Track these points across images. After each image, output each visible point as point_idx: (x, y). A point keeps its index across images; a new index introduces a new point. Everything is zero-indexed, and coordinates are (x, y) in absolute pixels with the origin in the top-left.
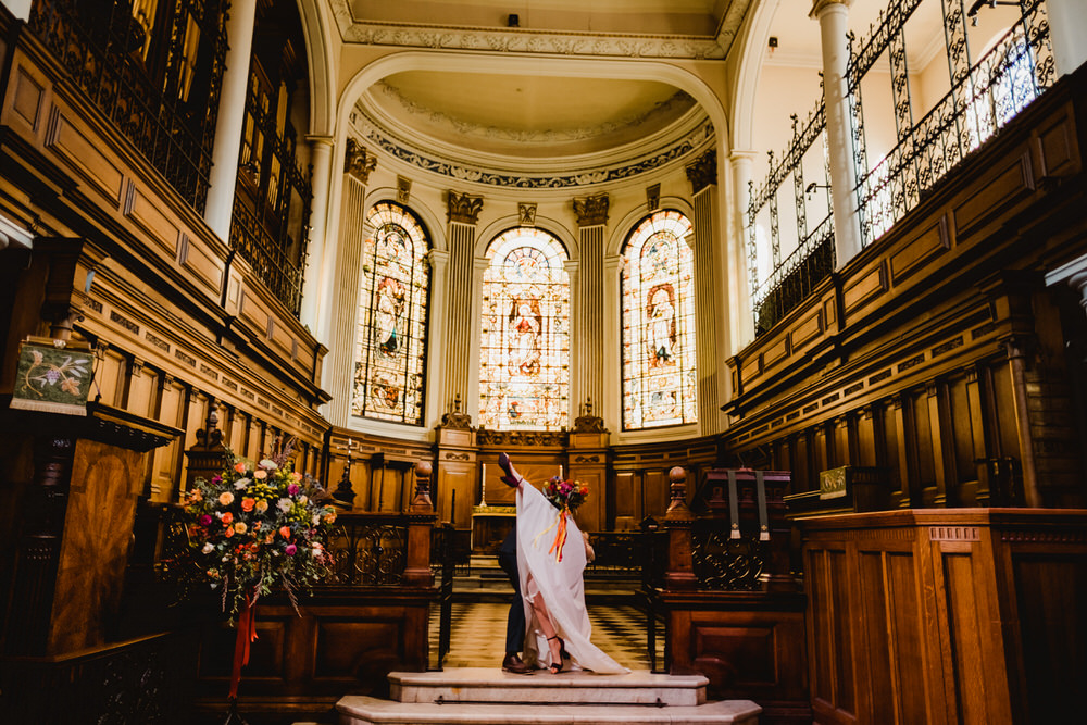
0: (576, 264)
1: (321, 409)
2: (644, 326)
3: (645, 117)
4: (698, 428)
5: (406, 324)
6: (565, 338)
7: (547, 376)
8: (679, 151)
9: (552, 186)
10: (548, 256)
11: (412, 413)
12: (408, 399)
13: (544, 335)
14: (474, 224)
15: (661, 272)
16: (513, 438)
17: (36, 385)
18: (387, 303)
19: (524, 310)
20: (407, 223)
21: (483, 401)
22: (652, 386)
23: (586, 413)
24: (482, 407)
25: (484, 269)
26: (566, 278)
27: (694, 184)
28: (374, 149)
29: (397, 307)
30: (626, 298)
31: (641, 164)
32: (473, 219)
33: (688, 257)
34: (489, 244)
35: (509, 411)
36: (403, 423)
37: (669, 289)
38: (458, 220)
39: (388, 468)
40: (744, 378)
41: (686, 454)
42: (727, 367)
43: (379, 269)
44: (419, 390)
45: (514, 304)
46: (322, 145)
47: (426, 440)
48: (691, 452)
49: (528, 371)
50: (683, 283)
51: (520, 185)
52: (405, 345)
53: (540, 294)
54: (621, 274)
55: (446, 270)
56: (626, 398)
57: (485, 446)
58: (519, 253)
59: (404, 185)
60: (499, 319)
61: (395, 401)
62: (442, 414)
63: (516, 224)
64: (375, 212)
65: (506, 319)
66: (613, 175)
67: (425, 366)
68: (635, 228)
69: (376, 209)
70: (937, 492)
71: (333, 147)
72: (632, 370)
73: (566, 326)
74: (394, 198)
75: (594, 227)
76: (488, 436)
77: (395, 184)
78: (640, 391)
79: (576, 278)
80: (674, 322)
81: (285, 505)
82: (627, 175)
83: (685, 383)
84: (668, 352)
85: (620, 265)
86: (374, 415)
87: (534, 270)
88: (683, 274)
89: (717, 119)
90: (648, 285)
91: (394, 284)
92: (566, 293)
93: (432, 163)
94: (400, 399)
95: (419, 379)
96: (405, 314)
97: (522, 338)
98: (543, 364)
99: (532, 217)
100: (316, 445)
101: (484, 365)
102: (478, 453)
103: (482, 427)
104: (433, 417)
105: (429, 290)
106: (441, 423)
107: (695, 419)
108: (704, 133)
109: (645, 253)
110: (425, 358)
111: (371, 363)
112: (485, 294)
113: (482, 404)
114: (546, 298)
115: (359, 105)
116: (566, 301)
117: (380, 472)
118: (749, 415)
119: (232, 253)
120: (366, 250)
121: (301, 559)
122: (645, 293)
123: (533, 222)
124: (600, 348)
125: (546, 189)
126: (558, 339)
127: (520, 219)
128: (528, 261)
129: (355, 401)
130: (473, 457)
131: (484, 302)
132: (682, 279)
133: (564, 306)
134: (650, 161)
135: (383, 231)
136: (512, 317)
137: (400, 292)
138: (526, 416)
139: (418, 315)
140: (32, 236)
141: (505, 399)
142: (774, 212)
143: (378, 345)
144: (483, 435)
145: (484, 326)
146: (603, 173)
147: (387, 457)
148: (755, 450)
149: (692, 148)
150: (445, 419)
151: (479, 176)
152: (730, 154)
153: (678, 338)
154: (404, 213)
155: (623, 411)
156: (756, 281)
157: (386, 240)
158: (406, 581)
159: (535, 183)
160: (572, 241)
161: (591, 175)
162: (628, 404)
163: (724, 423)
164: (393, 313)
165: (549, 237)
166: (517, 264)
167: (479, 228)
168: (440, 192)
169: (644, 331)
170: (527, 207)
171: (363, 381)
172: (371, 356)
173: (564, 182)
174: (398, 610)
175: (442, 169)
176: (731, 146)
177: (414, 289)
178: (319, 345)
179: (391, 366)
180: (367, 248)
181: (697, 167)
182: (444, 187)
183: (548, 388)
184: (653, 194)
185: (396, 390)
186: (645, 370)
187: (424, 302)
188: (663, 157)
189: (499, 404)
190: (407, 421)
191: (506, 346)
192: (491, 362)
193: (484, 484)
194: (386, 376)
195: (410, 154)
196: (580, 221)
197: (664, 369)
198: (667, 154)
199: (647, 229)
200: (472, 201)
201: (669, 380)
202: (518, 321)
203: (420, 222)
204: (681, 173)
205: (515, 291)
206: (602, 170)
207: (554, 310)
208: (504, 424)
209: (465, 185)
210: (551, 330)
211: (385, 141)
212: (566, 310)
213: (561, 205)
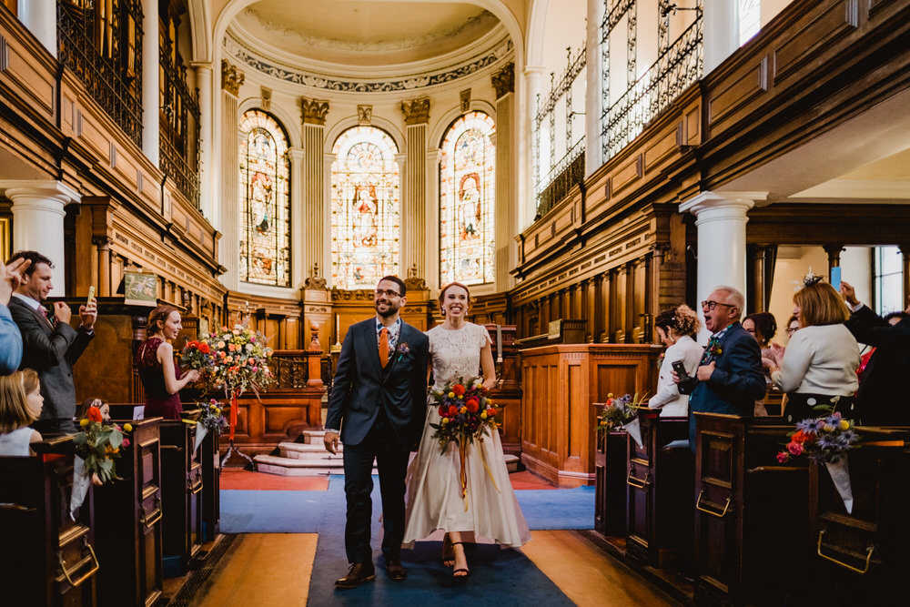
0: (404, 156)
1: (220, 279)
2: (457, 207)
3: (459, 30)
4: (494, 286)
5: (274, 209)
6: (396, 217)
7: (383, 247)
8: (487, 61)
9: (384, 90)
10: (382, 149)
11: (282, 276)
12: (279, 267)
13: (380, 214)
14: (323, 124)
15: (470, 163)
16: (358, 295)
17: (134, 292)
18: (259, 193)
19: (365, 195)
20: (270, 125)
21: (334, 267)
22: (463, 254)
23: (412, 276)
24: (334, 272)
25: (332, 162)
26: (396, 168)
27: (497, 91)
28: (242, 66)
29: (266, 196)
30: (443, 184)
31: (456, 71)
32: (321, 120)
33: (492, 152)
34: (335, 141)
35: (355, 275)
36: (276, 285)
37: (476, 178)
38: (310, 122)
39: (268, 318)
40: (526, 251)
41: (484, 306)
42: (516, 242)
43: (251, 166)
44: (287, 260)
45: (356, 190)
46: (203, 70)
47: (294, 298)
48: (489, 305)
49: (368, 243)
50: (487, 172)
51: (358, 90)
52: (274, 225)
53: (376, 181)
54: (440, 165)
55: (302, 164)
56: (442, 264)
57: (337, 301)
58: (359, 147)
59: (266, 95)
60: (345, 203)
61: (270, 269)
62: (305, 278)
63: (356, 123)
64: (245, 118)
65: (351, 202)
66: (433, 81)
67: (290, 241)
68: (451, 125)
69: (246, 116)
70: (622, 334)
71: (212, 70)
72: (446, 242)
73: (397, 207)
74: (258, 106)
75: (418, 125)
76: (340, 294)
77: (259, 94)
78: (453, 257)
79: (404, 168)
80: (479, 204)
81: (249, 347)
82: (445, 81)
83: (487, 252)
84: (474, 228)
85: (439, 157)
86: (255, 280)
87: (371, 161)
88: (488, 166)
89: (516, 37)
90: (460, 174)
91: (263, 177)
92: (396, 180)
93: (287, 73)
94: (273, 267)
95: (286, 252)
96: (273, 202)
97: (363, 217)
98: (379, 238)
99: (368, 117)
100: (219, 304)
101: (335, 240)
102: (333, 307)
103: (335, 288)
104: (298, 280)
105: (290, 181)
106: (304, 285)
107: (493, 280)
108: (505, 47)
109: (458, 148)
110: (289, 235)
111: (250, 241)
112: (333, 182)
113: (334, 270)
114: (381, 185)
115: (229, 31)
116: (396, 187)
117: (263, 322)
118: (528, 278)
119: (165, 178)
120: (240, 151)
121: (259, 375)
122: (458, 180)
123: (369, 121)
124: (423, 224)
125: (379, 92)
126: (391, 218)
127: (359, 119)
128: (366, 154)
129: (241, 270)
130: (329, 310)
131: (333, 189)
132: (486, 169)
133: (396, 191)
134: (463, 69)
135: (252, 134)
136: (355, 201)
137: (268, 184)
138: (367, 278)
139: (283, 201)
140: (80, 196)
141: (351, 265)
142: (569, 102)
143: (255, 227)
144: (336, 294)
145: (333, 209)
146: (425, 78)
147: (268, 312)
148: (530, 303)
149: (496, 59)
150: (307, 282)
151: (325, 84)
152: (524, 70)
153: (482, 217)
154: (267, 118)
155: (440, 273)
156: (538, 176)
157: (255, 142)
158: (309, 386)
159: (370, 88)
160: (401, 137)
161: (416, 80)
162: (444, 268)
163: (512, 283)
164: (264, 201)
165: (382, 133)
166: (358, 157)
167: (327, 127)
168: (294, 98)
169: (457, 211)
170: (365, 108)
171: (246, 255)
172: (250, 236)
173: (394, 86)
174: (305, 401)
175: (295, 79)
176: (525, 63)
177: (279, 180)
178: (216, 232)
179: (265, 242)
180: (242, 150)
181: (500, 76)
182: (297, 94)
183: (383, 257)
184: (466, 97)
185: (270, 261)
186: (457, 242)
187: (287, 191)
188: (474, 66)
189: (347, 269)
190: (279, 284)
191: (351, 224)
192: (340, 237)
193: (338, 329)
194: (262, 251)
195: (269, 67)
196: (407, 120)
197: (471, 242)
198: (477, 63)
199: (460, 127)
200: (320, 105)
201: (475, 250)
202: (359, 204)
203: (280, 124)
204: (487, 81)
205: (357, 180)
206: (425, 75)
207: (388, 194)
208: (352, 285)
209: (314, 92)
210: (385, 211)
211: (249, 58)
212: (397, 194)
213: (391, 106)
